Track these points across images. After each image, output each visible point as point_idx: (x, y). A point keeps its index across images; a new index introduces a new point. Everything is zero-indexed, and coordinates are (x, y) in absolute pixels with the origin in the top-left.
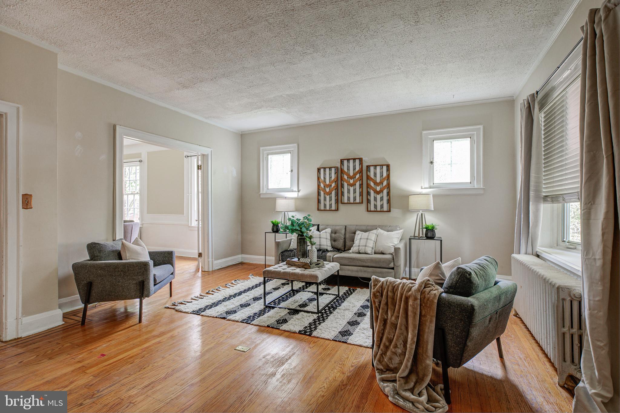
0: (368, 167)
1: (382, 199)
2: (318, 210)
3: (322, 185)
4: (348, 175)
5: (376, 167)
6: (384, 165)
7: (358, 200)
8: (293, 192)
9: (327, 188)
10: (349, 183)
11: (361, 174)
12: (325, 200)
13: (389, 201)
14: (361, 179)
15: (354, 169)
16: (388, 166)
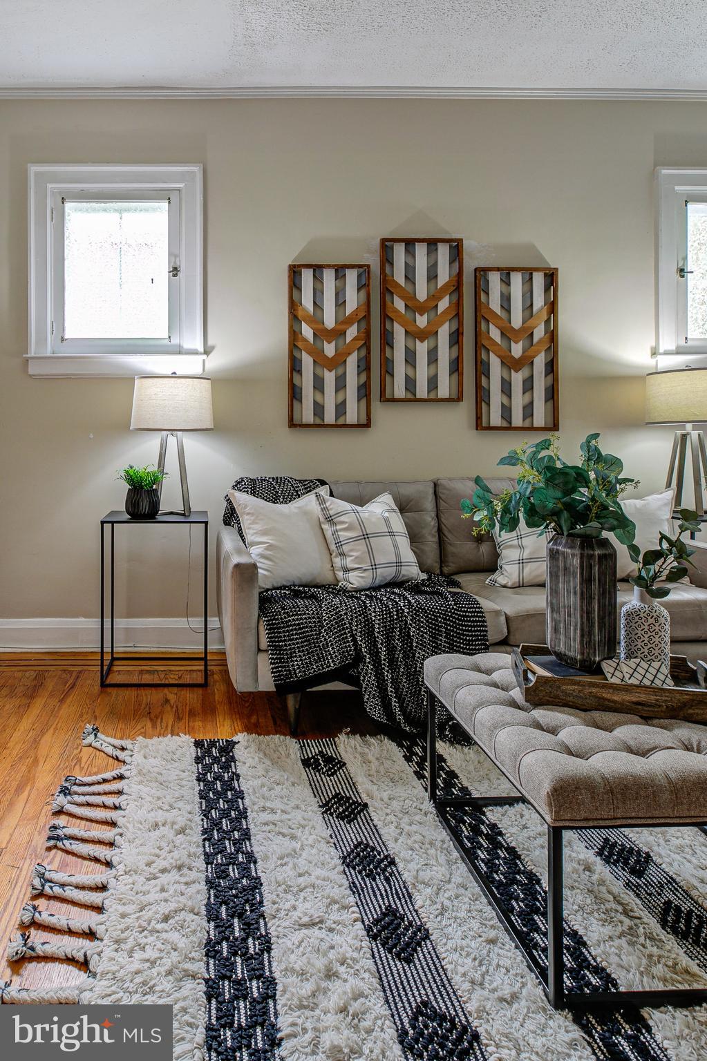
0: (481, 273)
1: (528, 385)
2: (292, 424)
3: (307, 332)
4: (410, 299)
5: (508, 274)
6: (537, 270)
7: (444, 391)
8: (180, 353)
9: (329, 343)
10: (410, 329)
11: (455, 297)
12: (319, 385)
13: (552, 394)
14: (457, 312)
15: (432, 276)
16: (551, 278)
